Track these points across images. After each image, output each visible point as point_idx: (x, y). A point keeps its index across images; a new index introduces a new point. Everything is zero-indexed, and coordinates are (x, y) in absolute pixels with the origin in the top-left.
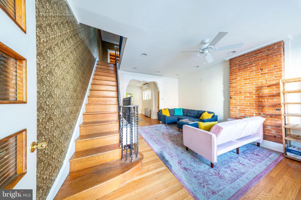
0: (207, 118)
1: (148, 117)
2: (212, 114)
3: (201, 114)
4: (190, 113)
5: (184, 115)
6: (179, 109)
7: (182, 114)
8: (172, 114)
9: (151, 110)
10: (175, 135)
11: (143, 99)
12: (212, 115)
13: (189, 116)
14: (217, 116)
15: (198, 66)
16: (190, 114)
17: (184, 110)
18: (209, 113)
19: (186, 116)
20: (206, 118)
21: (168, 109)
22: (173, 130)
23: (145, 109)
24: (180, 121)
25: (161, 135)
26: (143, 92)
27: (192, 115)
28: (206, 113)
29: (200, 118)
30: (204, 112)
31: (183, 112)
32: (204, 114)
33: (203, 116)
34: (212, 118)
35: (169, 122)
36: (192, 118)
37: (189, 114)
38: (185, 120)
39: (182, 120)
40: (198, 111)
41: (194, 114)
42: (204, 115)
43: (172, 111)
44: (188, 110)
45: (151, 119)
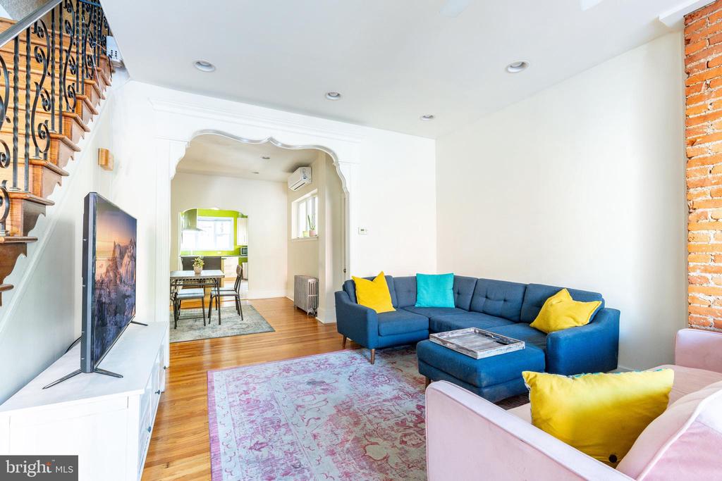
0: (571, 324)
1: (304, 312)
2: (594, 306)
3: (539, 305)
4: (487, 297)
5: (457, 306)
6: (439, 279)
7: (450, 302)
8: (403, 302)
9: (317, 284)
10: (403, 423)
11: (294, 236)
12: (591, 308)
13: (485, 313)
14: (618, 312)
15: (523, 65)
16: (489, 302)
17: (460, 285)
18: (579, 296)
19: (471, 310)
20: (567, 326)
21: (388, 278)
22: (403, 384)
23: (296, 277)
24: (436, 338)
25: (324, 419)
26: (294, 204)
27: (498, 306)
28: (564, 296)
29: (535, 323)
30: (555, 291)
31: (458, 293)
32: (553, 301)
33: (546, 311)
34: (594, 327)
35: (384, 340)
36: (498, 321)
37: (480, 302)
38: (459, 333)
39: (445, 336)
40: (526, 287)
41: (505, 300)
42: (551, 309)
43: (403, 289)
44: (477, 282)
45: (316, 322)
